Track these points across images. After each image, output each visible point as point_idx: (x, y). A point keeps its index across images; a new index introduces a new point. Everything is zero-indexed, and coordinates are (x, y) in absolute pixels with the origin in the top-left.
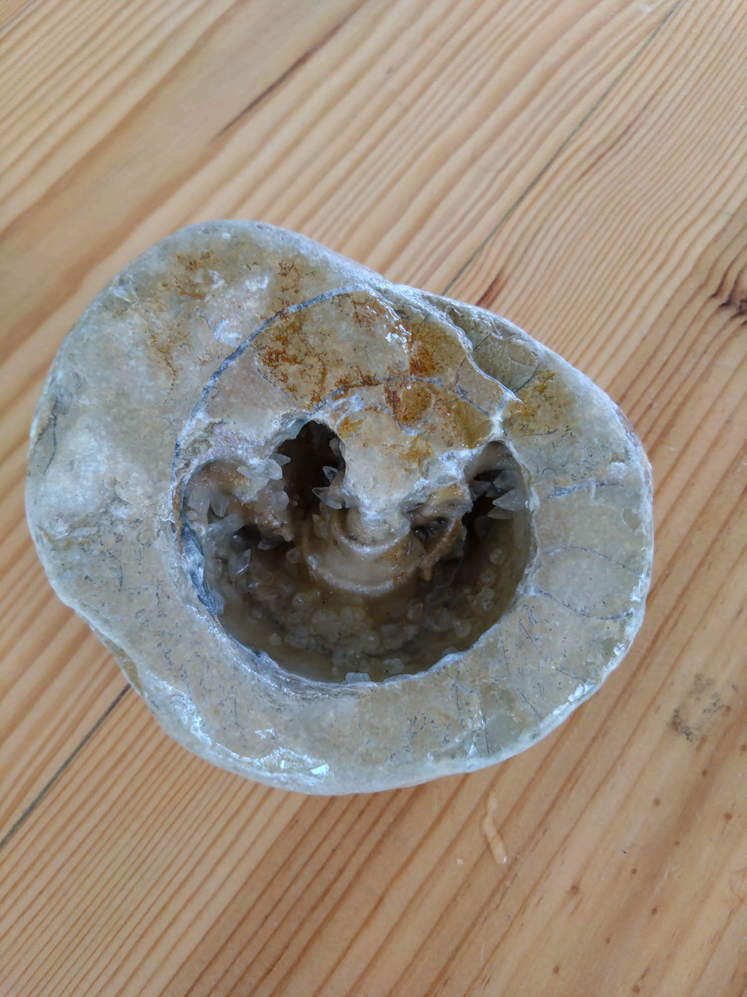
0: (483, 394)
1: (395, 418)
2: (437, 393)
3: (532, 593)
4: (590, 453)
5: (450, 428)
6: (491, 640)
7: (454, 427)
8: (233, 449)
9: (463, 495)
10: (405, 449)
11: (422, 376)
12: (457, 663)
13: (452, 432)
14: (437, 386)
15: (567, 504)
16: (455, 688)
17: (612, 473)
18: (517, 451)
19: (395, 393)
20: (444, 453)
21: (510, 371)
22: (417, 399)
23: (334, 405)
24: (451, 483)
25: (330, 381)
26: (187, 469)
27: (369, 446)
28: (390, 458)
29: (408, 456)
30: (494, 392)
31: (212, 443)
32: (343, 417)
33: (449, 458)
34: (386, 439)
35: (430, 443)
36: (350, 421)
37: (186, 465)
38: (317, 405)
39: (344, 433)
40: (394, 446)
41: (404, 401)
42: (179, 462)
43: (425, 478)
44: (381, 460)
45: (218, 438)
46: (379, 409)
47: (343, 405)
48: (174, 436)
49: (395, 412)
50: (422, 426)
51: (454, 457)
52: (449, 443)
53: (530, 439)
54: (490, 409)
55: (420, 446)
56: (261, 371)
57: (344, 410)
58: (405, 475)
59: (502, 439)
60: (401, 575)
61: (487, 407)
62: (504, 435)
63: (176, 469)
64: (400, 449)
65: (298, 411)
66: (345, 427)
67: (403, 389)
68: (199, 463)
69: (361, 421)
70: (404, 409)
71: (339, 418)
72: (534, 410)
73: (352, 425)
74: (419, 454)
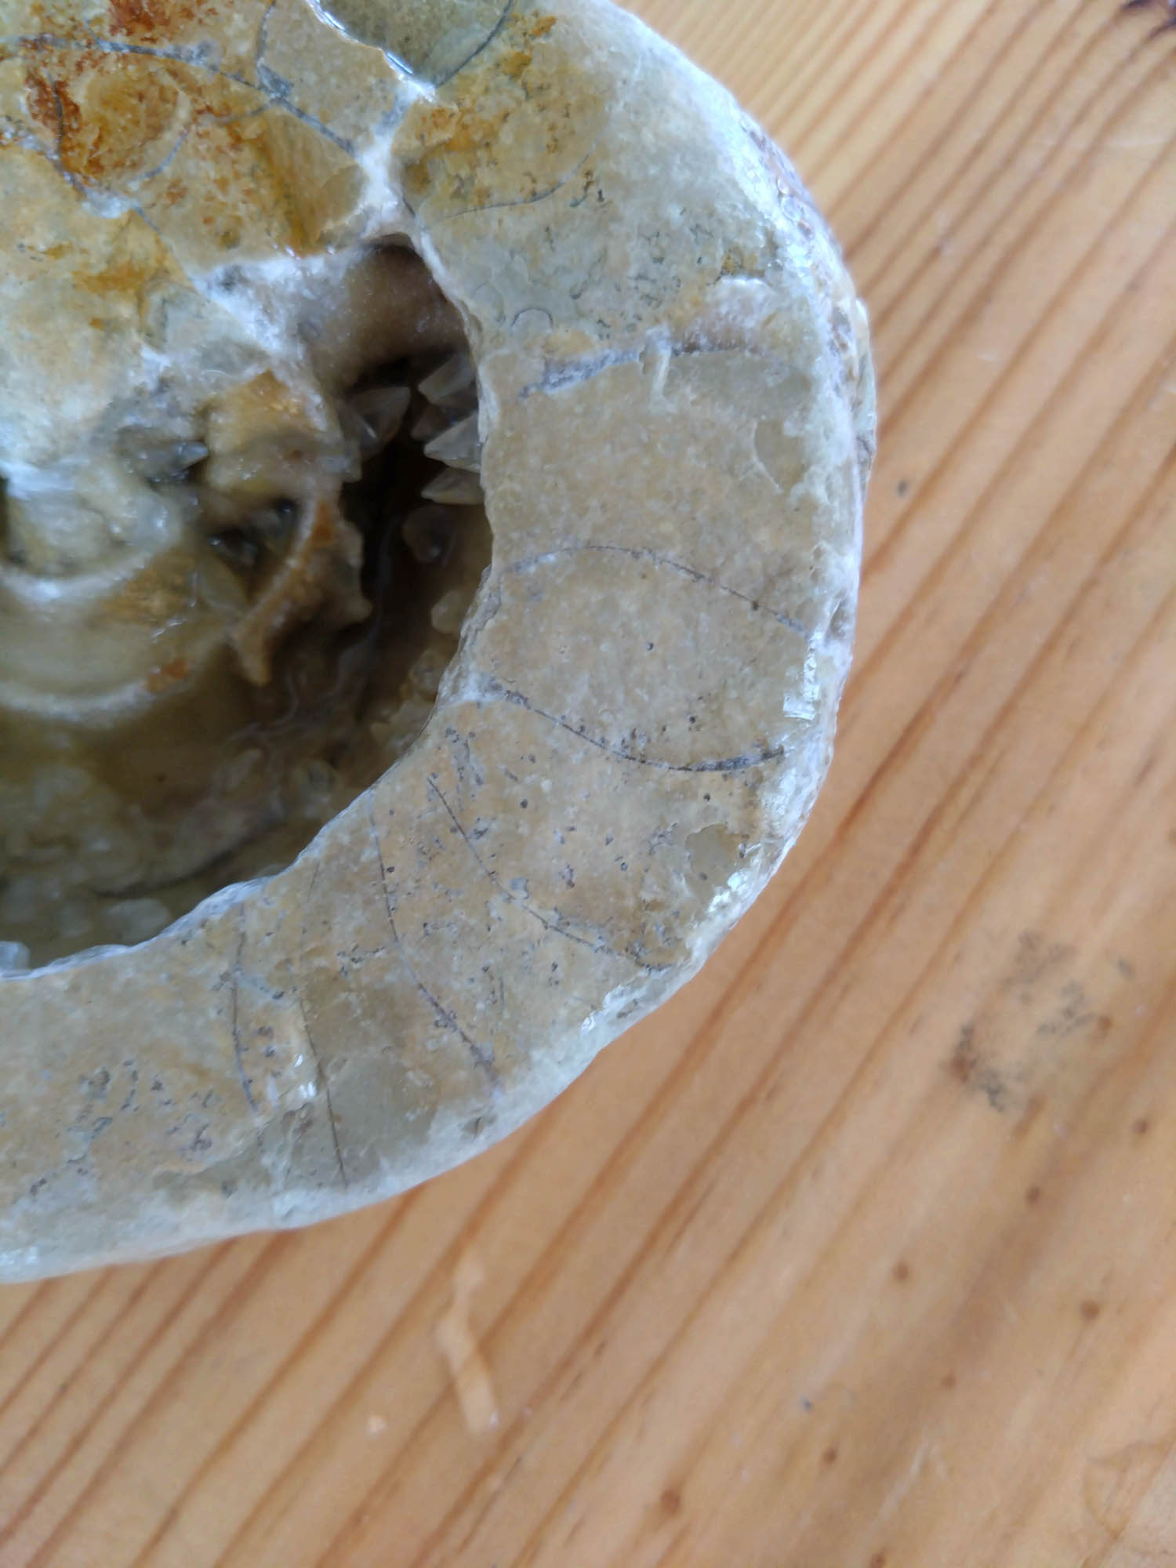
0: (338, 87)
1: (63, 166)
2: (195, 90)
3: (470, 693)
4: (657, 253)
5: (235, 193)
6: (345, 839)
7: (248, 192)
9: (302, 414)
10: (93, 260)
11: (153, 40)
12: (240, 909)
13: (242, 206)
14: (198, 70)
15: (579, 409)
16: (229, 984)
17: (723, 310)
18: (446, 262)
19: (59, 87)
20: (211, 268)
21: (427, 23)
22: (133, 109)
24: (254, 372)
28: (46, 287)
29: (103, 282)
30: (370, 80)
33: (229, 284)
34: (30, 228)
35: (168, 239)
40: (58, 250)
41: (94, 116)
43: (158, 348)
44: (15, 292)
46: (7, 135)
49: (61, 150)
50: (146, 187)
51: (244, 281)
52: (229, 240)
53: (480, 221)
54: (358, 131)
55: (138, 246)
58: (90, 338)
59: (402, 230)
60: (175, 667)
61: (347, 126)
62: (407, 216)
64: (78, 258)
67: (88, 78)
70: (92, 140)
72: (491, 131)
74: (134, 276)
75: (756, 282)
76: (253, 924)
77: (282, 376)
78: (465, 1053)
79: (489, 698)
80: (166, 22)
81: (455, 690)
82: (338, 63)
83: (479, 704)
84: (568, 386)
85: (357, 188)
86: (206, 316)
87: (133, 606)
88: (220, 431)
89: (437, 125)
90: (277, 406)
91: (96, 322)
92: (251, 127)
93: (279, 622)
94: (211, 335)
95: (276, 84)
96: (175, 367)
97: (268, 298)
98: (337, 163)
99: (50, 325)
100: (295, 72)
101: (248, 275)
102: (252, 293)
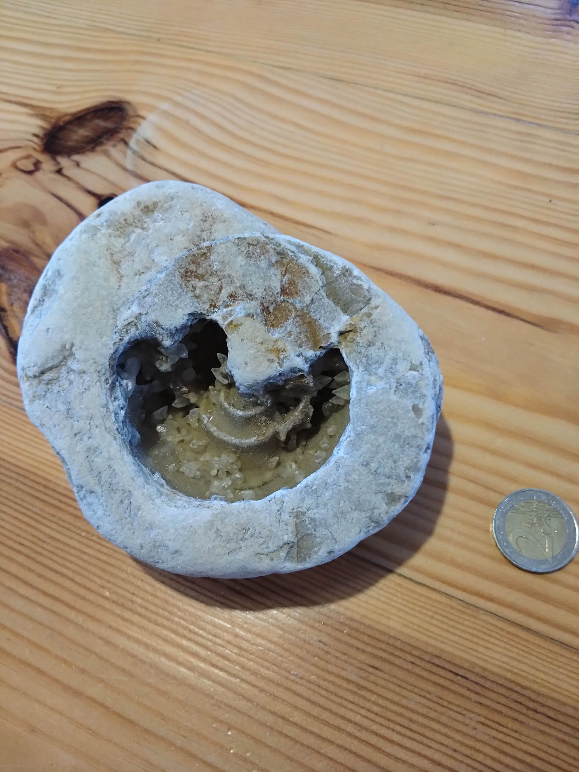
0: (328, 315)
1: (265, 325)
2: (296, 310)
5: (302, 336)
7: (305, 335)
8: (154, 333)
10: (270, 346)
11: (289, 298)
13: (304, 339)
14: (298, 306)
15: (374, 396)
16: (279, 512)
17: (409, 378)
18: (347, 357)
19: (267, 307)
20: (295, 352)
21: (350, 301)
22: (282, 313)
23: (225, 310)
24: (300, 373)
25: (224, 295)
26: (121, 343)
27: (245, 341)
28: (258, 351)
29: (271, 351)
30: (336, 314)
31: (139, 327)
32: (230, 319)
33: (299, 356)
34: (257, 337)
35: (287, 344)
36: (234, 323)
37: (121, 340)
38: (213, 309)
39: (229, 331)
40: (262, 343)
41: (273, 314)
42: (116, 337)
43: (281, 367)
44: (252, 351)
45: (144, 325)
46: (255, 317)
47: (231, 311)
48: (115, 320)
49: (266, 321)
50: (283, 332)
51: (302, 355)
52: (300, 346)
53: (356, 349)
54: (332, 325)
55: (280, 344)
56: (178, 283)
57: (231, 316)
58: (267, 363)
59: (338, 347)
60: (264, 434)
61: (329, 324)
62: (339, 345)
63: (113, 342)
64: (266, 345)
65: (199, 312)
66: (230, 326)
67: (273, 306)
68: (129, 339)
69: (241, 324)
70: (272, 319)
71: (227, 320)
72: (361, 330)
73: (235, 326)
74: (278, 351)
75: (416, 373)
76: (286, 499)
77: (306, 375)
78: (330, 535)
79: (346, 456)
80: (292, 295)
81: (338, 453)
82: (329, 309)
83: (343, 457)
84: (372, 390)
85: (330, 338)
86: (293, 362)
87: (258, 419)
88: (289, 384)
89: (350, 327)
90: (303, 381)
91: (268, 360)
92: (307, 320)
93: (290, 427)
94: (293, 366)
95: (314, 312)
96: (284, 371)
97: (306, 359)
98: (326, 332)
99: (258, 359)
100: (319, 310)
101: (303, 354)
102: (303, 358)
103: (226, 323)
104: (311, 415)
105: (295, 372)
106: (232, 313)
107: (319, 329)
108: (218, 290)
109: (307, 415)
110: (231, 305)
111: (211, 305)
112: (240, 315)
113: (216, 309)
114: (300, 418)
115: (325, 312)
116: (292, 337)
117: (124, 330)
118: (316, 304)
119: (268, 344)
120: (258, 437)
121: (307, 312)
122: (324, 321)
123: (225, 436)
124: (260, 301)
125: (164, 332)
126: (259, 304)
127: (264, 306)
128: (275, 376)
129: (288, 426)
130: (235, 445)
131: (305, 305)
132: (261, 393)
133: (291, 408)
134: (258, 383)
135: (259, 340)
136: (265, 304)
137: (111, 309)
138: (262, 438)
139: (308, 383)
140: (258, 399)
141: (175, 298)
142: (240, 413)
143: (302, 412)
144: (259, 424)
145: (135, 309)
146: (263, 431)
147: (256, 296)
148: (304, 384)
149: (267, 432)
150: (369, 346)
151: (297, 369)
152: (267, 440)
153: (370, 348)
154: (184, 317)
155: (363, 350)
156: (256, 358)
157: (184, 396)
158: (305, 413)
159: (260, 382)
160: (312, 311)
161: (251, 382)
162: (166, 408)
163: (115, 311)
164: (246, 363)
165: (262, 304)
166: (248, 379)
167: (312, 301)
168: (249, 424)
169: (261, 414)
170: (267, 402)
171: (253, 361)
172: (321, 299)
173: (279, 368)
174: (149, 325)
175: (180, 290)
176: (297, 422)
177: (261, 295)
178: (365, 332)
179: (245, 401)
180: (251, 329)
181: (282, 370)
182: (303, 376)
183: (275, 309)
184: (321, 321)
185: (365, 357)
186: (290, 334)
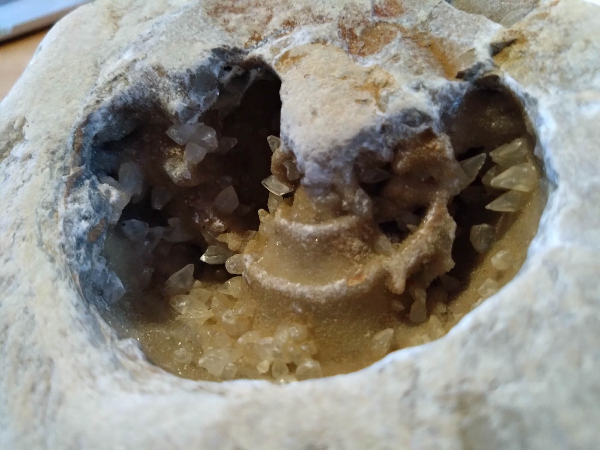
1: (349, 53)
2: (404, 31)
5: (420, 60)
7: (426, 60)
8: (154, 90)
10: (358, 81)
11: (388, 19)
13: (423, 63)
14: (406, 25)
16: (408, 399)
19: (351, 30)
20: (410, 82)
21: (500, 11)
22: (379, 38)
23: (275, 42)
24: (423, 127)
25: (276, 23)
26: (97, 106)
27: (312, 77)
28: (337, 89)
29: (362, 88)
30: (478, 24)
31: (130, 80)
32: (283, 51)
33: (417, 89)
34: (334, 70)
35: (392, 72)
36: (291, 55)
37: (98, 102)
38: (257, 44)
39: (283, 68)
40: (344, 78)
41: (362, 39)
42: (91, 99)
43: (384, 111)
44: (325, 91)
45: (138, 75)
46: (329, 43)
47: (286, 41)
48: (95, 77)
49: (349, 48)
50: (383, 57)
51: (424, 87)
52: (418, 73)
53: (533, 65)
54: (475, 39)
55: (379, 76)
56: (202, 18)
57: (286, 45)
58: (356, 106)
59: (494, 73)
60: (359, 276)
61: (470, 38)
62: (496, 69)
63: (85, 105)
64: (352, 80)
65: (232, 47)
66: (285, 61)
67: (362, 27)
68: (112, 101)
69: (305, 55)
70: (361, 46)
71: (279, 53)
72: (535, 35)
73: (294, 58)
74: (376, 86)
77: (435, 130)
80: (393, 15)
82: (465, 21)
85: (474, 56)
86: (407, 99)
87: (344, 243)
88: (401, 158)
89: (510, 35)
90: (430, 146)
91: (358, 101)
92: (426, 42)
93: (412, 260)
94: (408, 106)
95: (437, 29)
96: (390, 119)
97: (434, 95)
98: (465, 50)
99: (338, 102)
100: (445, 24)
101: (426, 85)
102: (427, 92)
103: (278, 56)
104: (452, 235)
105: (412, 124)
106: (288, 43)
107: (451, 49)
108: (266, 20)
109: (444, 235)
110: (286, 34)
111: (253, 38)
112: (302, 43)
113: (261, 43)
114: (429, 239)
115: (458, 26)
116: (401, 62)
117: (107, 89)
118: (439, 18)
119: (355, 78)
120: (348, 280)
121: (424, 31)
122: (459, 36)
123: (282, 283)
124: (337, 22)
125: (171, 83)
126: (336, 26)
127: (344, 28)
128: (373, 129)
129: (407, 259)
130: (302, 301)
131: (419, 22)
132: (348, 180)
133: (410, 226)
134: (339, 148)
135: (337, 73)
136: (346, 25)
137: (92, 64)
138: (355, 283)
139: (442, 151)
140: (342, 197)
141: (193, 32)
142: (310, 229)
143: (433, 228)
144: (348, 255)
145: (128, 56)
146: (356, 270)
147: (329, 17)
148: (432, 154)
149: (366, 271)
150: (559, 52)
151: (416, 114)
152: (366, 288)
153: (562, 55)
154: (205, 53)
155: (548, 63)
156: (333, 100)
157: (219, 238)
158: (438, 232)
159: (343, 144)
160: (433, 28)
161: (325, 146)
162: (190, 268)
163: (97, 66)
164: (314, 113)
165: (341, 26)
166: (320, 140)
167: (431, 17)
168: (329, 254)
169: (351, 230)
170: (360, 203)
171: (327, 106)
172: (447, 11)
173: (379, 113)
174: (147, 74)
175: (203, 24)
176: (426, 250)
177: (338, 14)
178: (543, 35)
179: (318, 204)
180: (323, 59)
181: (386, 115)
182: (428, 135)
183: (364, 32)
184: (454, 38)
185: (555, 72)
186: (396, 58)
